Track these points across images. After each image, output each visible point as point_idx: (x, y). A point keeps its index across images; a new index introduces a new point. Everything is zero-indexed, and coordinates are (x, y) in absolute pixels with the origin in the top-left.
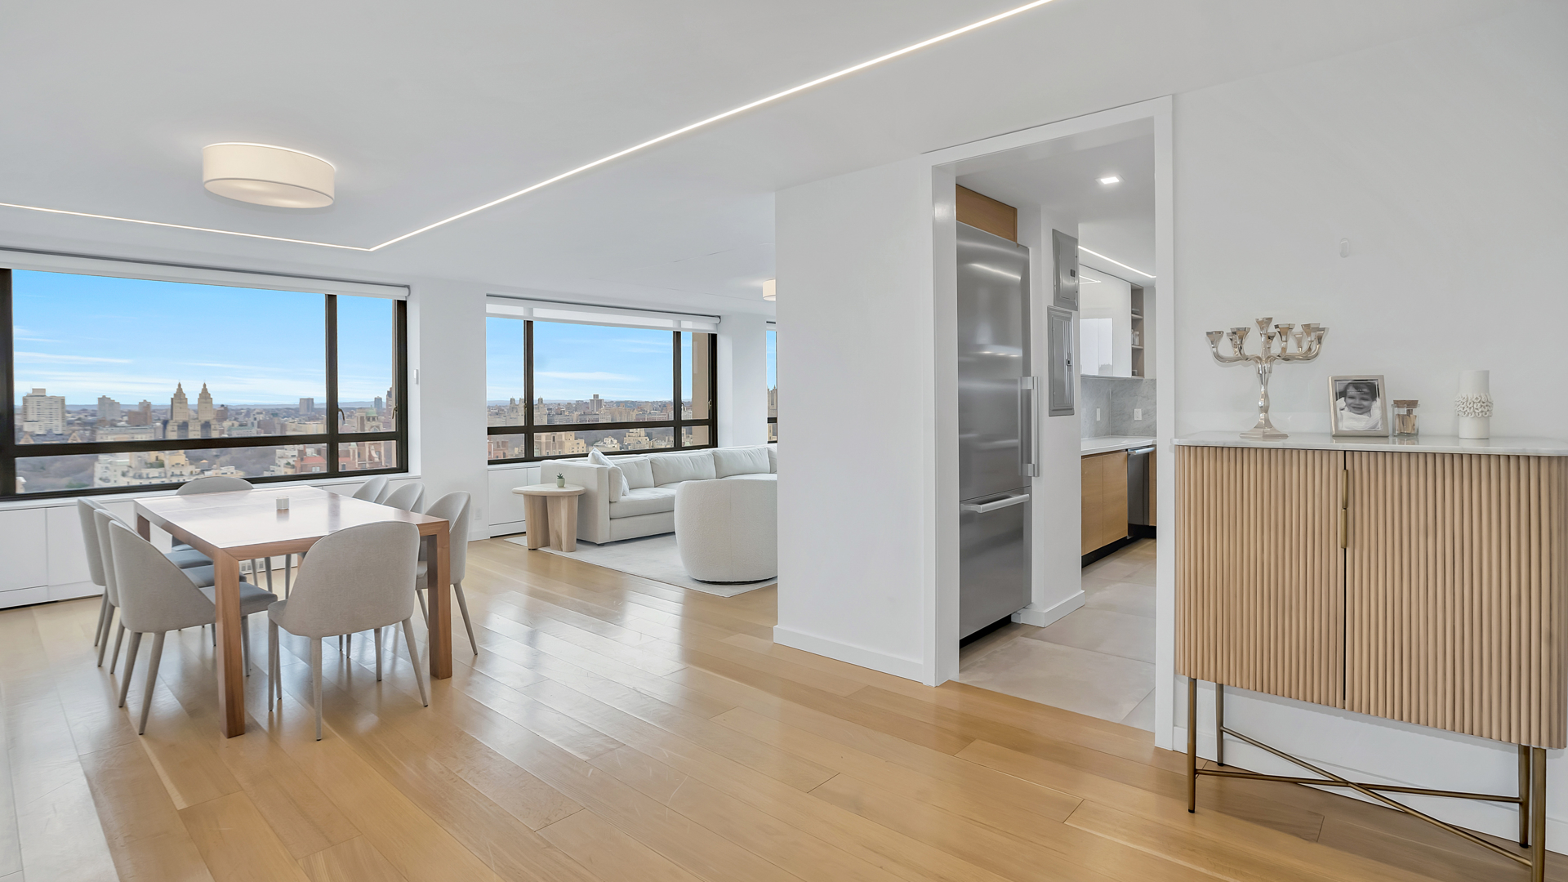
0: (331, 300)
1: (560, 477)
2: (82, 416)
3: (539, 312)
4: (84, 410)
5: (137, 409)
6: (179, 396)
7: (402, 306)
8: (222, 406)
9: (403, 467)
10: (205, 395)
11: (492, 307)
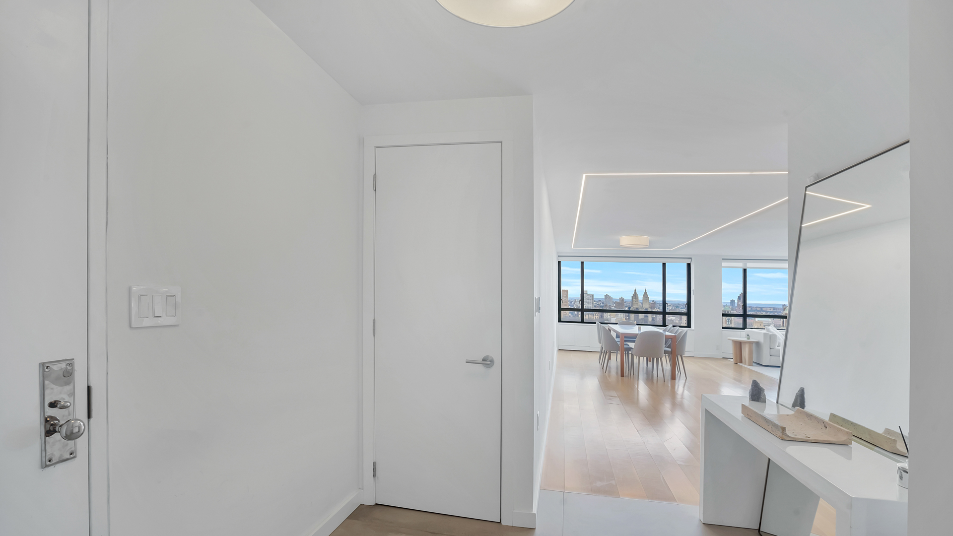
0: (664, 264)
1: (748, 335)
2: (599, 303)
3: (749, 265)
4: (600, 300)
5: (619, 301)
6: (635, 295)
7: (689, 265)
8: (653, 301)
9: (689, 326)
10: (646, 295)
11: (724, 264)
